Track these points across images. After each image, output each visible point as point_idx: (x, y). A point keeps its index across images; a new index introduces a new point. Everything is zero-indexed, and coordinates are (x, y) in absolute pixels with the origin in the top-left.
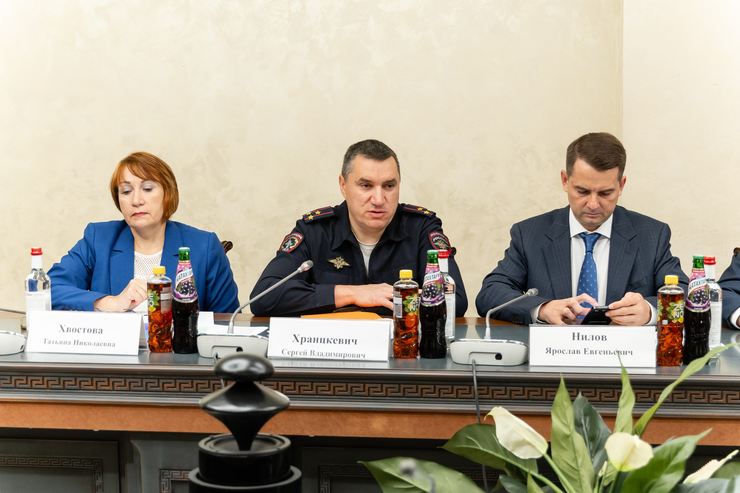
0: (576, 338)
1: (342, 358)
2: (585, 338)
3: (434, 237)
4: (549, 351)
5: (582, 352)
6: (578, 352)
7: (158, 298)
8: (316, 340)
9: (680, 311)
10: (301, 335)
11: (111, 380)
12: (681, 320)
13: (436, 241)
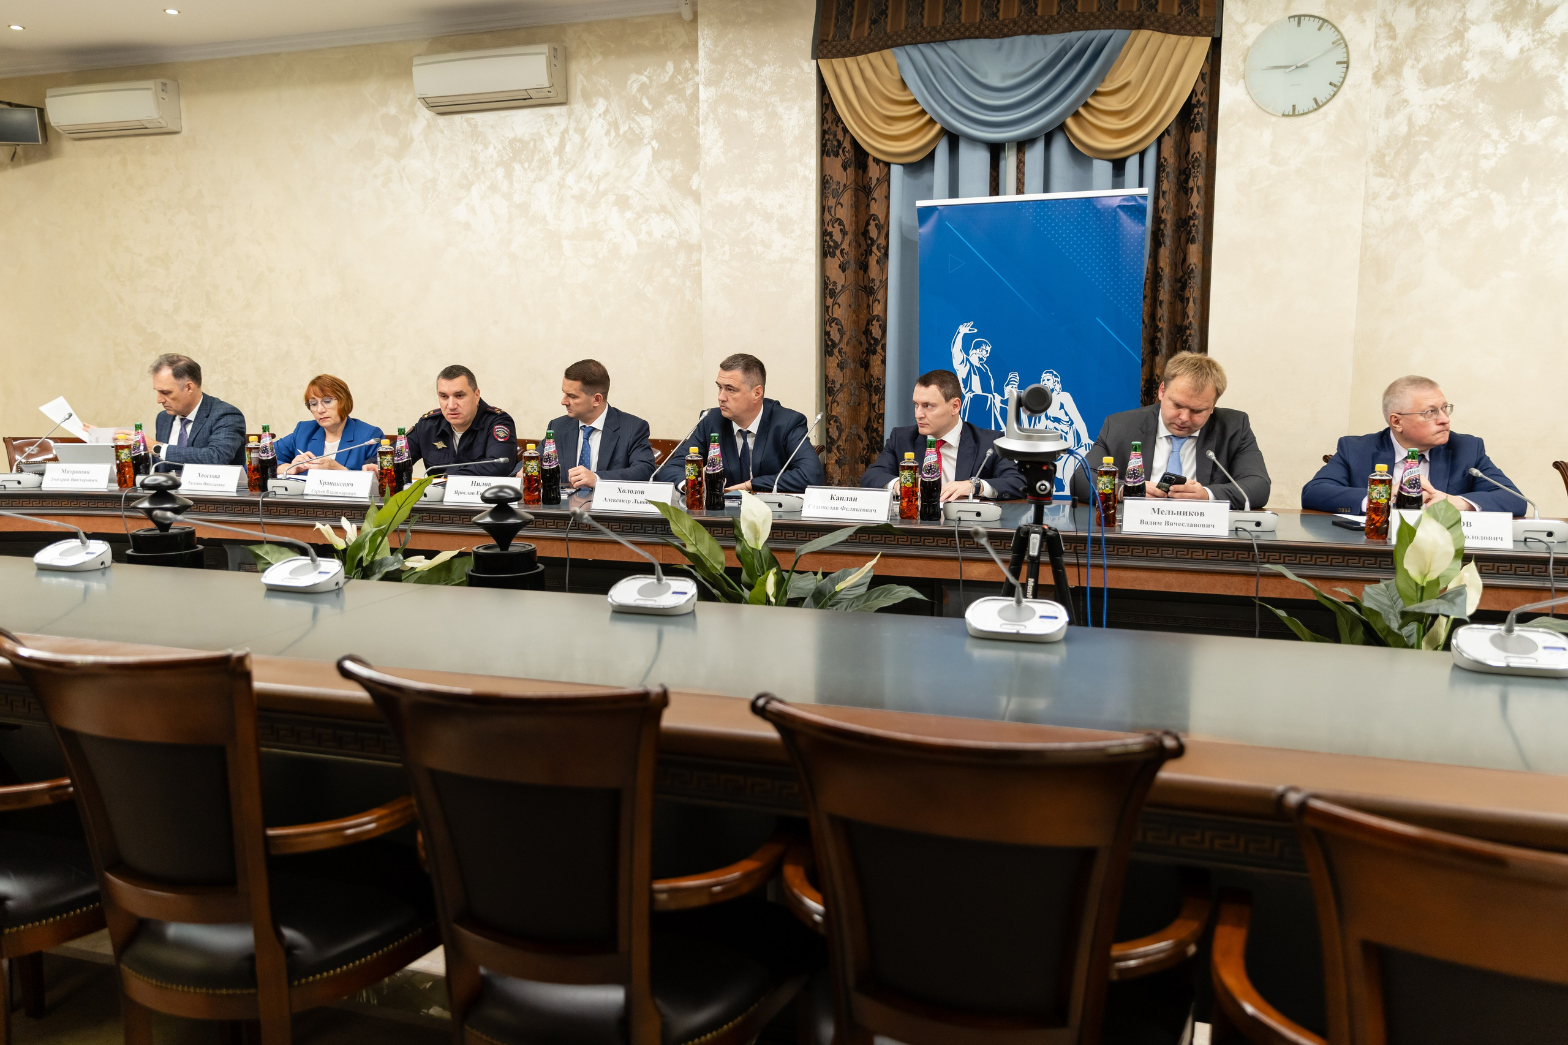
0: (473, 484)
1: (343, 495)
2: (479, 484)
3: (497, 428)
4: (456, 492)
5: (476, 493)
6: (473, 493)
7: (250, 456)
8: (331, 484)
9: (533, 467)
10: (324, 480)
11: (207, 506)
12: (536, 473)
13: (498, 431)
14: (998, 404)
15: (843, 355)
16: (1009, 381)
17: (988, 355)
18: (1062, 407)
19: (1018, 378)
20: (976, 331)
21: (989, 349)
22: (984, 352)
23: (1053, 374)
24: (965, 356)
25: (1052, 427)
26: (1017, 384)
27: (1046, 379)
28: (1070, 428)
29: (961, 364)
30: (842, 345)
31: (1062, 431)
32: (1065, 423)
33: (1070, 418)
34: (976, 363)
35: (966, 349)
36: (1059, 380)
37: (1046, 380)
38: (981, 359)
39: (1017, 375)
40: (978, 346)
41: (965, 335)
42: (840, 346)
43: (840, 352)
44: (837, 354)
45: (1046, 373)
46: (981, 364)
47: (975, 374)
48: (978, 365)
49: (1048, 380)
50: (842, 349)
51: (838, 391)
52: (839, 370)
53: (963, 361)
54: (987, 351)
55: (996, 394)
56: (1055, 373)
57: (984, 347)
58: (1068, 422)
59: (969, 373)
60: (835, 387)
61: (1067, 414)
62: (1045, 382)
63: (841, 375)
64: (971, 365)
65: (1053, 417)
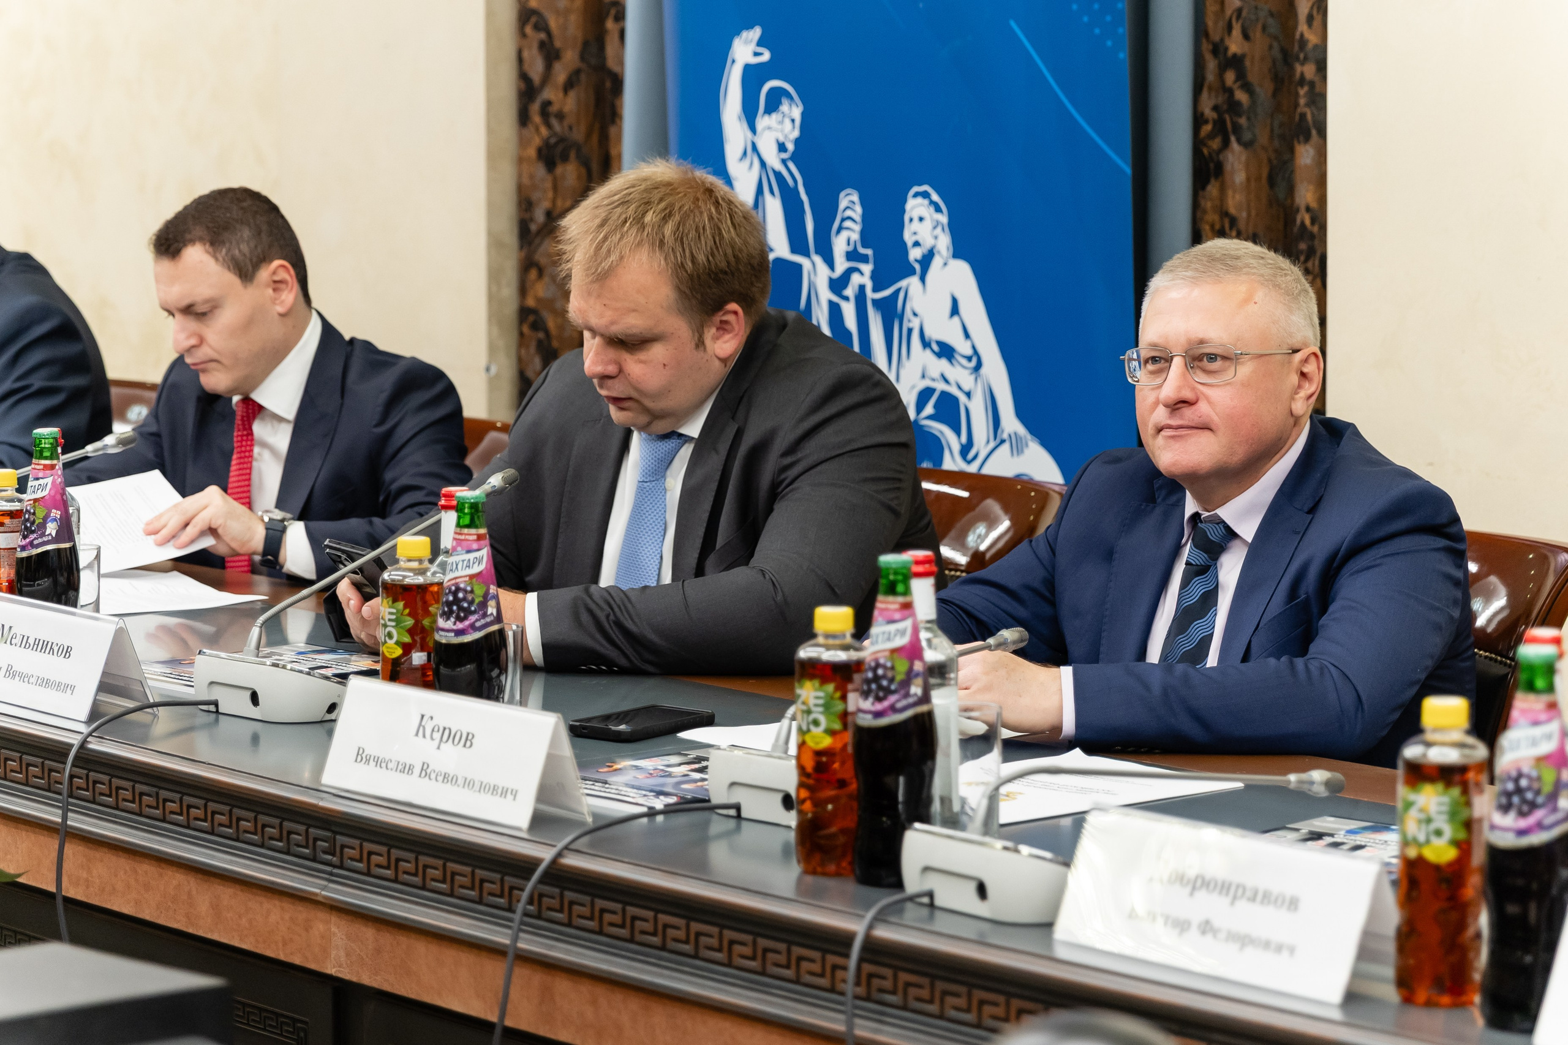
14: (825, 294)
15: (554, 122)
16: (843, 220)
17: (796, 133)
18: (955, 310)
19: (859, 209)
20: (766, 56)
21: (797, 112)
22: (788, 124)
23: (932, 202)
24: (749, 134)
25: (936, 374)
26: (857, 228)
27: (915, 214)
28: (976, 379)
29: (741, 159)
30: (549, 94)
31: (960, 388)
32: (964, 362)
33: (974, 347)
34: (773, 160)
35: (750, 114)
36: (944, 219)
37: (916, 220)
38: (782, 147)
39: (855, 197)
40: (773, 104)
41: (747, 68)
42: (548, 94)
43: (545, 113)
44: (537, 119)
45: (916, 195)
46: (784, 162)
47: (772, 192)
48: (779, 167)
49: (921, 219)
50: (547, 104)
51: (539, 232)
52: (540, 170)
53: (745, 153)
54: (793, 121)
55: (818, 259)
56: (935, 197)
57: (785, 107)
58: (969, 359)
59: (760, 191)
60: (532, 220)
61: (967, 335)
62: (916, 226)
63: (548, 185)
64: (763, 164)
65: (940, 344)
